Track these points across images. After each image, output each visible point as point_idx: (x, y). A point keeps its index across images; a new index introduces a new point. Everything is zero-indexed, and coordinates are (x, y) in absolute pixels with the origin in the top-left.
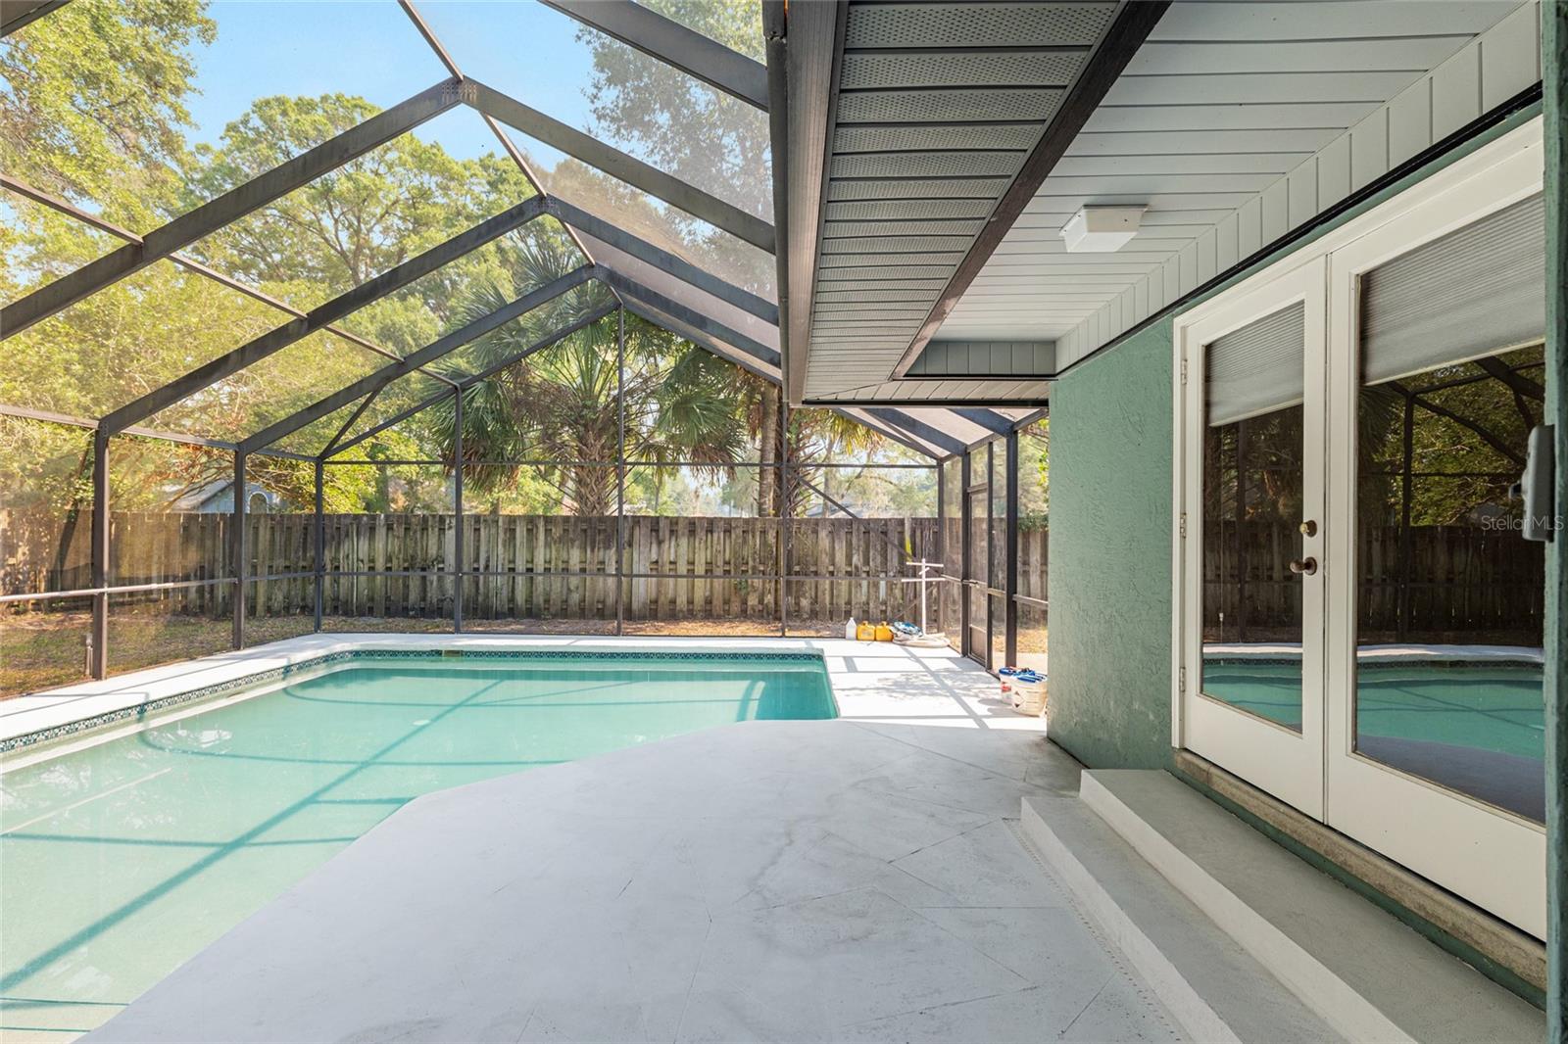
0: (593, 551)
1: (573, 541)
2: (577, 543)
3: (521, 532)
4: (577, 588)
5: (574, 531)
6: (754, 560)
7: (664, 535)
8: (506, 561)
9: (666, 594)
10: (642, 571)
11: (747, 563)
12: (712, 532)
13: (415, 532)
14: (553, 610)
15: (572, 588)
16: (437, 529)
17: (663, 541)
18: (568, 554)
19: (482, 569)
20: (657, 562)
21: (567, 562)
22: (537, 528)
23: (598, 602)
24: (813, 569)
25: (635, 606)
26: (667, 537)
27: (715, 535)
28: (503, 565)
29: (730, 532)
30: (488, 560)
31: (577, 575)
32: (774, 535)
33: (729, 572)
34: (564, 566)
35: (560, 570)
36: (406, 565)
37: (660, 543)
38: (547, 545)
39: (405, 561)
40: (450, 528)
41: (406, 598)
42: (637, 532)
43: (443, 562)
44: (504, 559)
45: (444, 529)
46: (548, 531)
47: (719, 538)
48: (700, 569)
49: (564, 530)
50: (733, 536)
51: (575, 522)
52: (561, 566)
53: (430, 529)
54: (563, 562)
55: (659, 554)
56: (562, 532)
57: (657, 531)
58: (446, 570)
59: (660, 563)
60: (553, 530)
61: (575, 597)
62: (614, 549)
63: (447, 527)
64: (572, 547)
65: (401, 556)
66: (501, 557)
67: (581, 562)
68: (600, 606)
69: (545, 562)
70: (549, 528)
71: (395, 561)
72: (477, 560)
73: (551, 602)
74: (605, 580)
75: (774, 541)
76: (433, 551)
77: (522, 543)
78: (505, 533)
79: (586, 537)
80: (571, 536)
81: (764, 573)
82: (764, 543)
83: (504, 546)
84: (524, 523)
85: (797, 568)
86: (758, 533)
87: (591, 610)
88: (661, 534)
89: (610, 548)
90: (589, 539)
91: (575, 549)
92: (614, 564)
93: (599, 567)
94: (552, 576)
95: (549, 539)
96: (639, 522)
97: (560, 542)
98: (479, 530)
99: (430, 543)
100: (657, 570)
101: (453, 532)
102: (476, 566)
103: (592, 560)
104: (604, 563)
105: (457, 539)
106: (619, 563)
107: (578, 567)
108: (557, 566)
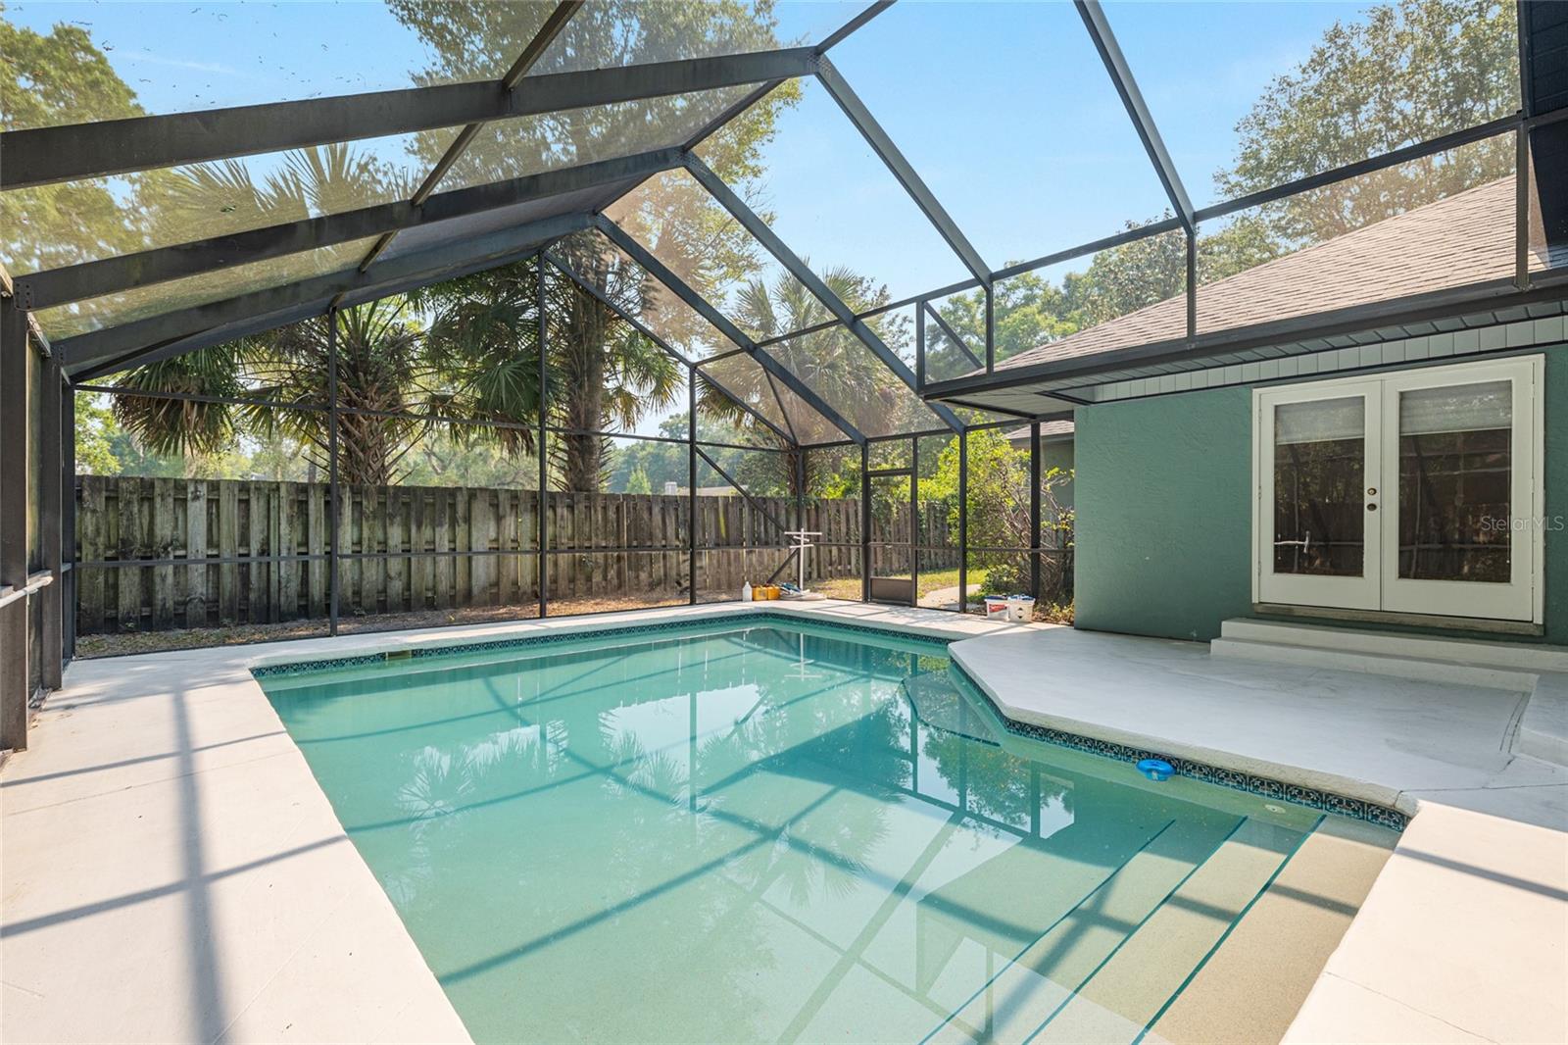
0: (419, 527)
1: (392, 517)
2: (398, 518)
3: (316, 505)
4: (400, 574)
5: (393, 506)
6: (597, 535)
7: (504, 509)
8: (295, 544)
9: (508, 576)
10: (481, 549)
11: (590, 539)
13: (129, 503)
14: (366, 602)
15: (393, 574)
16: (171, 500)
17: (504, 517)
18: (385, 533)
19: (254, 553)
20: (496, 540)
21: (385, 542)
22: (341, 500)
23: (427, 590)
24: (649, 544)
25: (475, 590)
26: (508, 510)
27: (559, 511)
28: (289, 549)
29: (573, 507)
30: (267, 542)
31: (397, 555)
32: (615, 510)
33: (573, 548)
34: (380, 547)
35: (375, 553)
36: (110, 553)
37: (499, 519)
38: (357, 522)
39: (108, 547)
40: (196, 498)
41: (114, 601)
42: (474, 506)
43: (185, 546)
44: (290, 541)
45: (185, 500)
46: (357, 505)
47: (562, 514)
49: (379, 503)
50: (576, 512)
51: (395, 494)
52: (376, 547)
53: (158, 500)
54: (379, 543)
55: (498, 533)
56: (376, 506)
57: (497, 506)
58: (191, 557)
59: (500, 538)
60: (365, 503)
61: (397, 586)
62: (447, 526)
63: (190, 496)
64: (392, 524)
65: (101, 540)
66: (285, 540)
67: (403, 543)
68: (430, 594)
69: (353, 542)
70: (358, 500)
72: (245, 540)
73: (364, 594)
74: (435, 562)
75: (615, 516)
76: (164, 530)
77: (317, 519)
78: (291, 508)
79: (408, 515)
80: (390, 510)
81: (605, 547)
82: (606, 520)
83: (290, 523)
84: (320, 494)
85: (635, 543)
86: (599, 509)
87: (419, 600)
88: (501, 509)
89: (441, 525)
90: (413, 513)
91: (395, 526)
92: (446, 543)
93: (426, 547)
94: (364, 560)
95: (356, 515)
96: (475, 495)
97: (375, 518)
98: (247, 502)
99: (158, 520)
100: (498, 549)
101: (202, 504)
102: (242, 551)
103: (421, 536)
104: (434, 542)
105: (209, 514)
106: (453, 541)
107: (400, 547)
108: (370, 547)
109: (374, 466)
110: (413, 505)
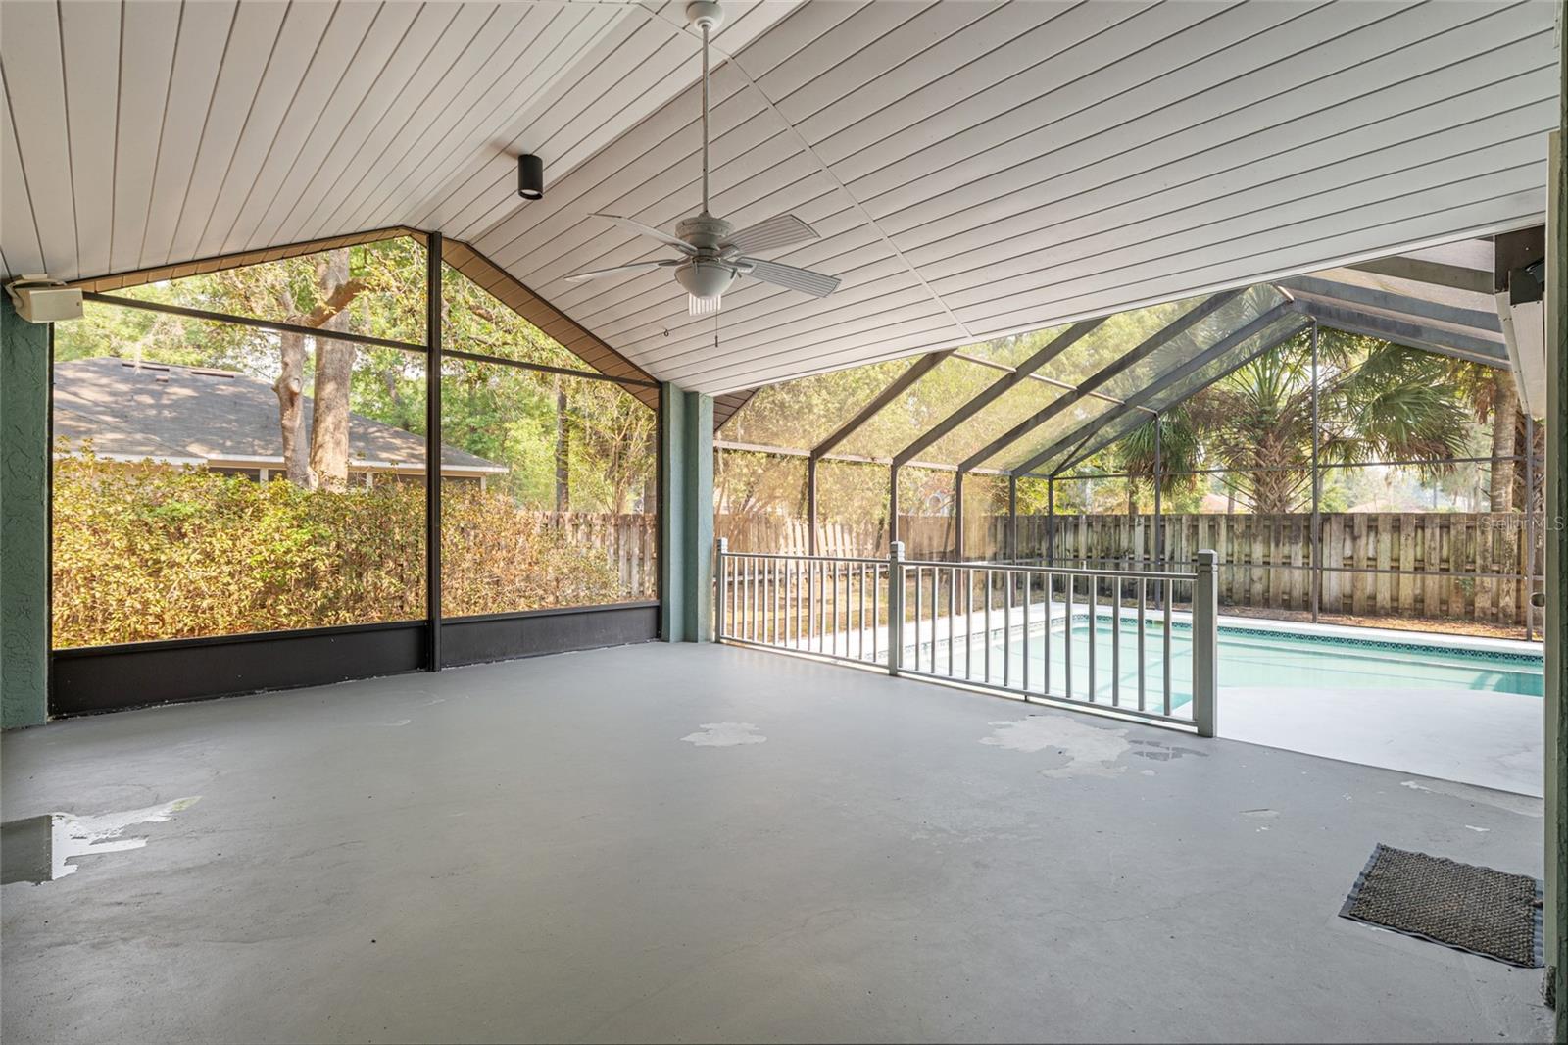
0: (1277, 545)
1: (1255, 537)
2: (1260, 538)
3: (1203, 528)
4: (1261, 579)
5: (1257, 527)
6: (1484, 558)
7: (1361, 531)
8: (1190, 554)
9: (1363, 590)
10: (1334, 565)
11: (1474, 562)
12: (1423, 529)
13: (1110, 528)
14: (1235, 597)
15: (1255, 578)
16: (1128, 526)
17: (1360, 537)
18: (1251, 548)
19: (1167, 559)
20: (1352, 558)
21: (1250, 555)
22: (1219, 525)
23: (1283, 593)
25: (1326, 598)
26: (1364, 533)
27: (1428, 532)
28: (1186, 557)
29: (1449, 528)
30: (1173, 552)
31: (1259, 566)
32: (1516, 530)
33: (1448, 570)
34: (1247, 559)
35: (1243, 562)
36: (1103, 555)
37: (1355, 539)
38: (1230, 540)
39: (1102, 551)
40: (1139, 525)
42: (1327, 528)
43: (1133, 553)
44: (1187, 552)
45: (1134, 526)
46: (1230, 528)
47: (1433, 535)
48: (1407, 563)
49: (1246, 527)
50: (1453, 532)
52: (1243, 558)
53: (1122, 526)
54: (1246, 555)
55: (1354, 549)
56: (1244, 528)
57: (1352, 528)
58: (1136, 559)
59: (1356, 557)
60: (1235, 527)
61: (1258, 588)
62: (1301, 544)
63: (1136, 524)
64: (1255, 542)
65: (1099, 547)
66: (1184, 550)
67: (1264, 556)
68: (1286, 597)
69: (1227, 555)
70: (1231, 525)
71: (1094, 551)
72: (1163, 551)
73: (1234, 591)
74: (1291, 572)
76: (1124, 544)
77: (1204, 538)
78: (1188, 530)
79: (1270, 535)
80: (1254, 531)
81: (1499, 572)
82: (1500, 540)
83: (1188, 540)
84: (1206, 521)
86: (1489, 530)
87: (1276, 601)
88: (1356, 530)
89: (1297, 543)
90: (1272, 534)
91: (1258, 543)
92: (1301, 557)
93: (1284, 560)
94: (1235, 568)
95: (1231, 534)
96: (1330, 518)
97: (1242, 537)
98: (1164, 527)
99: (1122, 537)
100: (1352, 565)
101: (1142, 528)
102: (1146, 556)
103: (1277, 554)
104: (1289, 557)
105: (1145, 534)
106: (1306, 556)
107: (1261, 560)
108: (1239, 559)
109: (1271, 497)
110: (1273, 528)
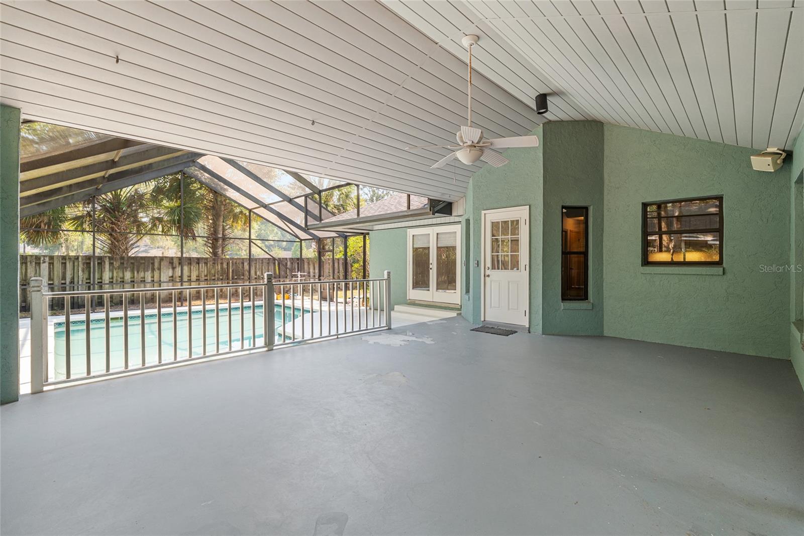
0: (138, 272)
1: (126, 268)
2: (129, 269)
3: (94, 264)
5: (127, 264)
6: (218, 274)
7: (176, 264)
8: (85, 279)
10: (165, 281)
11: (215, 276)
12: (198, 264)
14: (114, 301)
16: (34, 263)
17: (176, 267)
18: (123, 274)
19: (68, 283)
20: (172, 277)
21: (123, 278)
22: (104, 262)
24: (242, 277)
26: (177, 266)
27: (200, 265)
28: (82, 281)
29: (207, 264)
30: (73, 278)
31: (129, 283)
32: (226, 264)
33: (207, 280)
34: (121, 280)
35: (119, 282)
37: (174, 268)
38: (111, 271)
40: (44, 262)
42: (162, 264)
44: (83, 278)
45: (40, 263)
46: (111, 264)
47: (202, 266)
48: (194, 278)
49: (121, 263)
50: (209, 265)
51: (128, 259)
52: (119, 280)
53: (29, 263)
54: (120, 278)
55: (173, 273)
56: (119, 264)
57: (172, 263)
59: (174, 276)
60: (114, 263)
62: (150, 272)
63: (41, 261)
64: (126, 271)
66: (81, 278)
67: (131, 278)
69: (110, 279)
70: (112, 262)
72: (64, 278)
73: (114, 298)
74: (145, 286)
75: (226, 267)
76: (31, 274)
77: (94, 269)
78: (83, 265)
79: (133, 268)
80: (125, 265)
81: (222, 279)
82: (222, 268)
83: (83, 271)
84: (95, 260)
85: (236, 277)
86: (219, 264)
88: (174, 265)
89: (148, 271)
90: (135, 267)
91: (128, 272)
92: (150, 278)
93: (142, 280)
94: (114, 285)
95: (111, 267)
96: (163, 259)
97: (119, 269)
98: (65, 263)
99: (29, 271)
100: (173, 280)
101: (46, 265)
102: (63, 282)
103: (139, 276)
104: (144, 278)
105: (49, 268)
106: (153, 277)
107: (130, 280)
108: (117, 280)
109: (122, 247)
110: (136, 264)
